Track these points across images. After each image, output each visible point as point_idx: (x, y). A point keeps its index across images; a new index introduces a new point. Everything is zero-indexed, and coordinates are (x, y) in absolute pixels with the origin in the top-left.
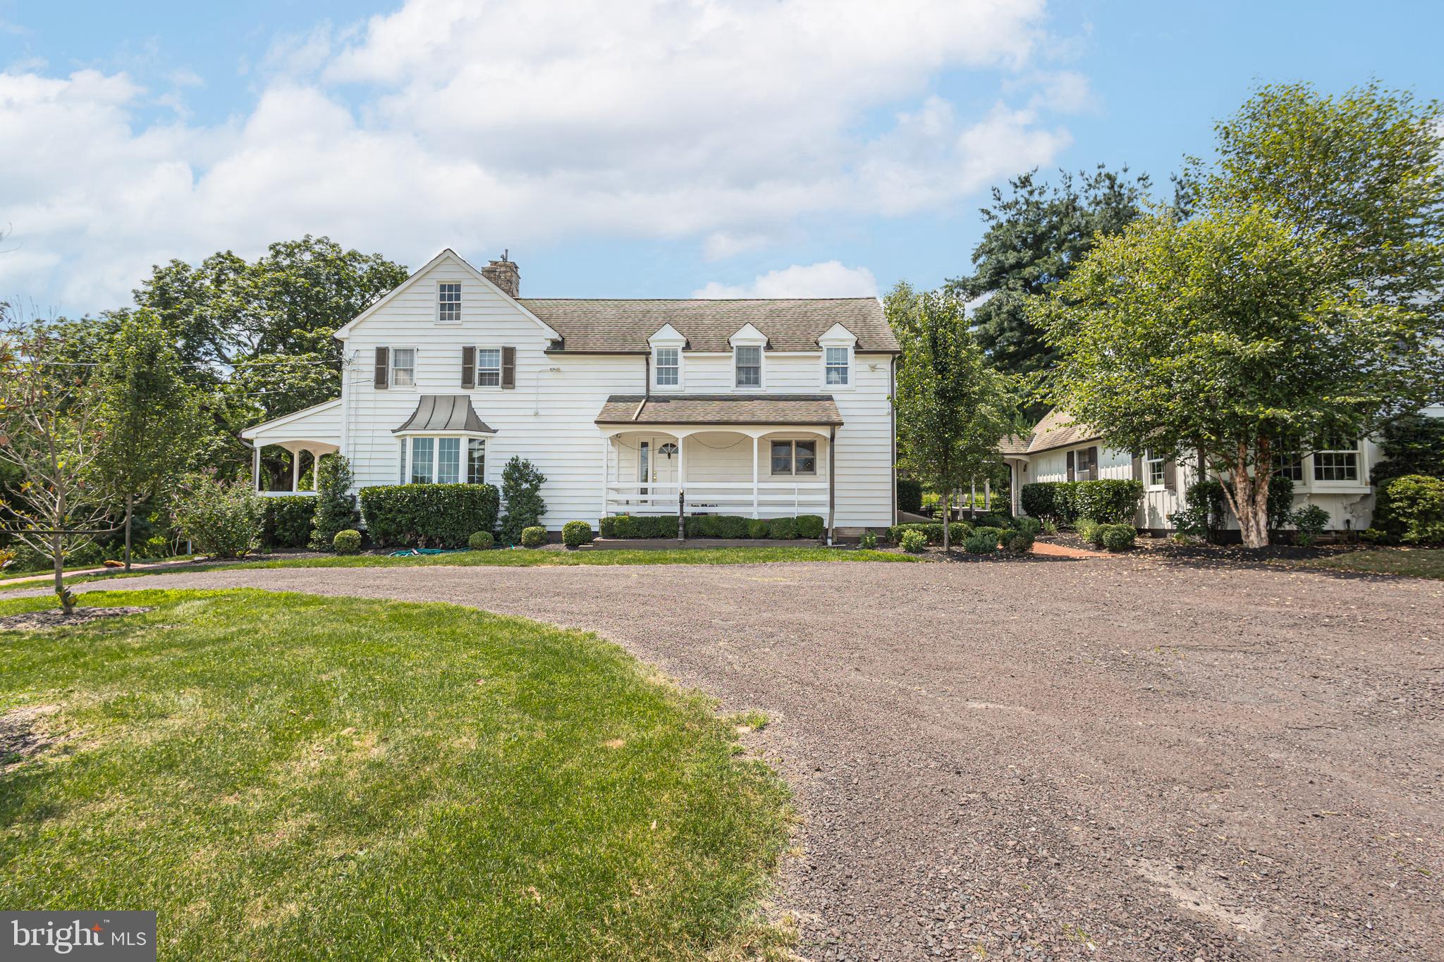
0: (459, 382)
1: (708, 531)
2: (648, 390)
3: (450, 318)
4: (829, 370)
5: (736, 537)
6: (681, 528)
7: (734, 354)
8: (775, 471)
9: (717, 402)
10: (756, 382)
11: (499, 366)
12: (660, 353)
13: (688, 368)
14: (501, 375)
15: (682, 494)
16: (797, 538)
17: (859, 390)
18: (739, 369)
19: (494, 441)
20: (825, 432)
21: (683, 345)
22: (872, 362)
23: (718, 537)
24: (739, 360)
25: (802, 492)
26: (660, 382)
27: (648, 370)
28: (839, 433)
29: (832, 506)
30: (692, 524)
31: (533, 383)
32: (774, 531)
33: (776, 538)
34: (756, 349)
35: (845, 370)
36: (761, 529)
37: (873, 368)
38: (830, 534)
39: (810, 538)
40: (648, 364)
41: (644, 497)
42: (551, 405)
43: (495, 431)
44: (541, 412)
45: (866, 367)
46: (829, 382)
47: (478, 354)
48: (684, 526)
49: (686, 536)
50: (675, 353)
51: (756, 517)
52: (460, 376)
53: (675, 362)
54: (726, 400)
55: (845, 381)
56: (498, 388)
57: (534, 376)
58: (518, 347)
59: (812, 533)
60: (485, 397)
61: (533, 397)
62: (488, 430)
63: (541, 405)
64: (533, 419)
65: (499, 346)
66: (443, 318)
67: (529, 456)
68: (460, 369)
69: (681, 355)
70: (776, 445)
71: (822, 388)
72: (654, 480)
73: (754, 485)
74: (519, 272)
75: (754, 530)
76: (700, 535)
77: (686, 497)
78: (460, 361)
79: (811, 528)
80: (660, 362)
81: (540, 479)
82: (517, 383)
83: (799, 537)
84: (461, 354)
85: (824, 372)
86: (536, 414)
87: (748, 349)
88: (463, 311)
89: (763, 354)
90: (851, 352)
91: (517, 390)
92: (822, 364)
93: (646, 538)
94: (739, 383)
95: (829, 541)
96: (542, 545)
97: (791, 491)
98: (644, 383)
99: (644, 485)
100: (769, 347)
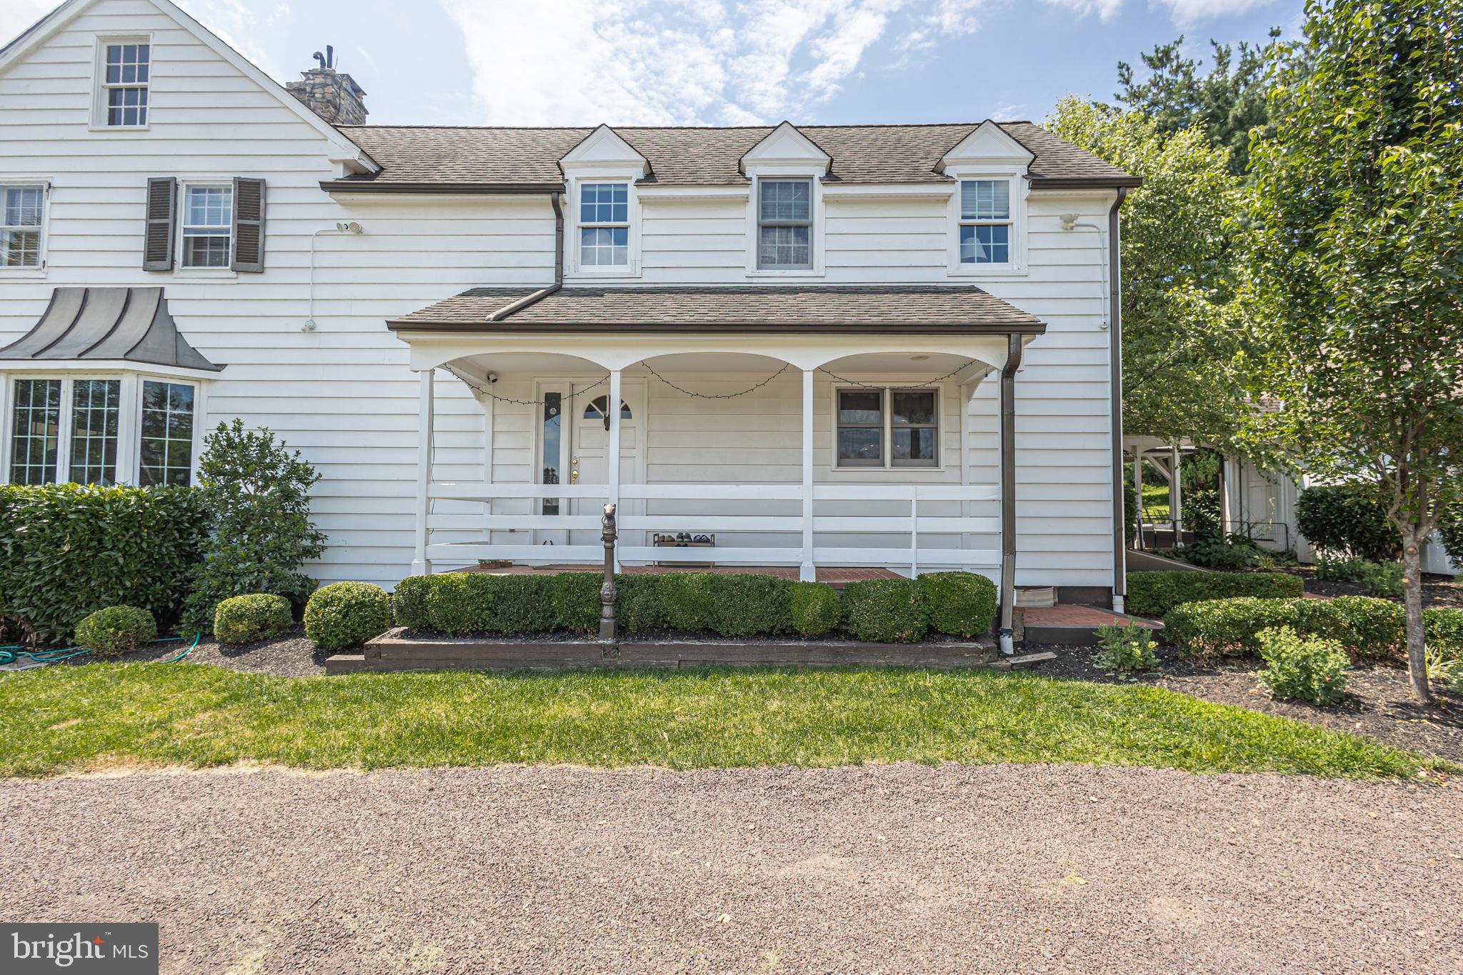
0: (139, 259)
1: (681, 617)
2: (560, 274)
3: (131, 120)
4: (966, 232)
5: (759, 634)
6: (607, 611)
7: (752, 192)
8: (844, 457)
9: (712, 296)
10: (804, 258)
11: (225, 223)
12: (587, 194)
13: (649, 227)
14: (232, 241)
15: (610, 517)
16: (923, 639)
17: (1036, 275)
18: (765, 229)
19: (217, 389)
20: (990, 353)
21: (639, 173)
22: (1069, 211)
23: (709, 632)
24: (764, 210)
25: (927, 509)
26: (586, 258)
27: (560, 230)
28: (1032, 351)
29: (1009, 548)
30: (639, 599)
31: (305, 260)
32: (863, 617)
33: (869, 638)
34: (803, 185)
35: (1001, 232)
36: (826, 614)
37: (1069, 224)
38: (1007, 624)
39: (960, 637)
40: (559, 215)
41: (550, 522)
42: (343, 308)
43: (219, 367)
44: (322, 325)
45: (1055, 223)
46: (967, 259)
47: (183, 194)
48: (617, 602)
49: (621, 630)
50: (622, 195)
51: (808, 576)
52: (140, 244)
53: (622, 213)
54: (733, 293)
55: (1001, 255)
56: (225, 272)
57: (305, 244)
58: (271, 181)
59: (965, 626)
60: (197, 292)
61: (305, 293)
62: (199, 362)
63: (319, 309)
64: (303, 341)
65: (228, 179)
66: (113, 119)
67: (272, 424)
68: (141, 228)
69: (633, 193)
70: (849, 400)
71: (951, 271)
72: (572, 479)
73: (806, 492)
74: (366, 101)
75: (808, 615)
76: (660, 627)
77: (623, 522)
78: (142, 212)
79: (967, 612)
80: (587, 214)
81: (303, 474)
82: (270, 261)
83: (931, 633)
84: (143, 196)
85: (955, 234)
86: (311, 329)
87: (785, 184)
88: (152, 101)
89: (819, 192)
90: (1018, 190)
91: (269, 276)
92: (952, 217)
93: (516, 635)
94: (764, 261)
95: (1008, 643)
96: (265, 642)
97: (898, 509)
98: (550, 260)
99: (550, 491)
100: (831, 177)
